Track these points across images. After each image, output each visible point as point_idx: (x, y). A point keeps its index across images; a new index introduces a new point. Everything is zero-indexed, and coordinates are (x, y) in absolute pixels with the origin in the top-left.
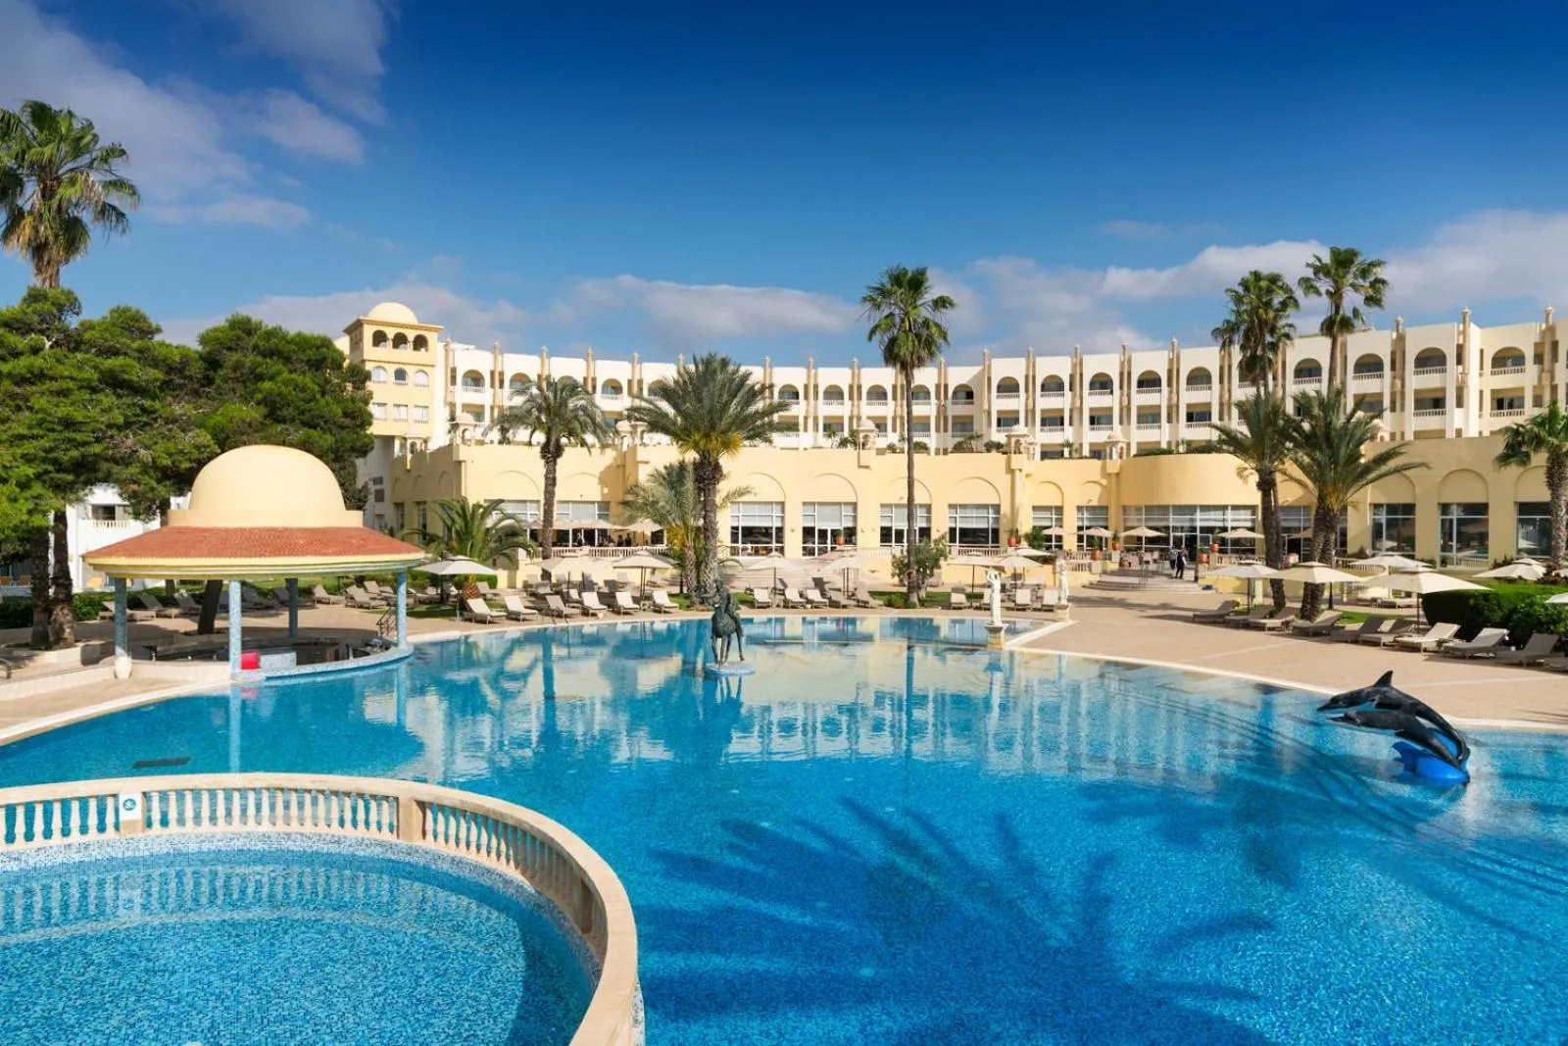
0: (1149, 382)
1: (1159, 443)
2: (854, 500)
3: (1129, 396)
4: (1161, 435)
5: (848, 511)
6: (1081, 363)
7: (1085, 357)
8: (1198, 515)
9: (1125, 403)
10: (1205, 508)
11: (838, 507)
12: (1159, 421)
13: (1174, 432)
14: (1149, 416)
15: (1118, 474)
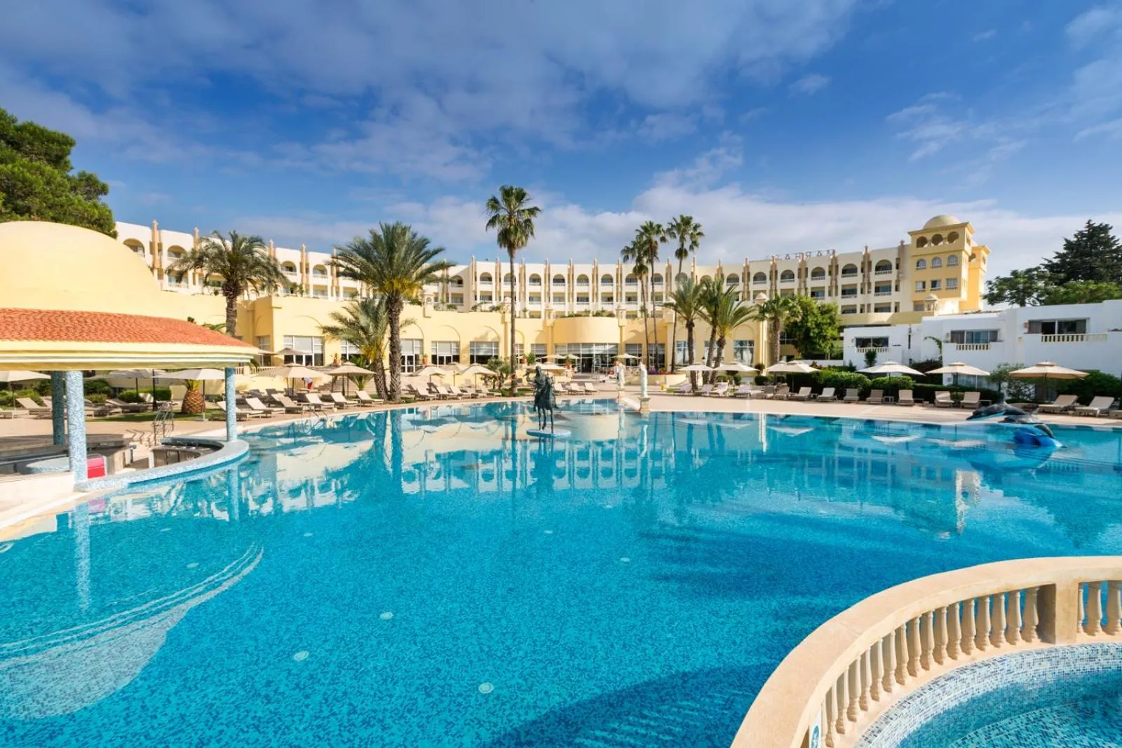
0: (559, 280)
1: (564, 312)
2: (421, 338)
3: (549, 286)
4: (565, 308)
5: (417, 344)
6: (525, 267)
7: (527, 265)
8: (594, 348)
9: (547, 290)
10: (597, 344)
11: (411, 342)
12: (564, 301)
13: (571, 307)
14: (559, 298)
15: (552, 327)
